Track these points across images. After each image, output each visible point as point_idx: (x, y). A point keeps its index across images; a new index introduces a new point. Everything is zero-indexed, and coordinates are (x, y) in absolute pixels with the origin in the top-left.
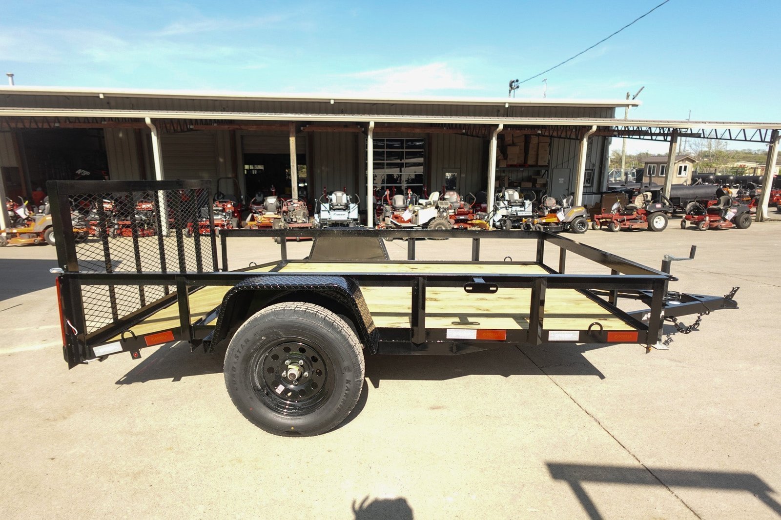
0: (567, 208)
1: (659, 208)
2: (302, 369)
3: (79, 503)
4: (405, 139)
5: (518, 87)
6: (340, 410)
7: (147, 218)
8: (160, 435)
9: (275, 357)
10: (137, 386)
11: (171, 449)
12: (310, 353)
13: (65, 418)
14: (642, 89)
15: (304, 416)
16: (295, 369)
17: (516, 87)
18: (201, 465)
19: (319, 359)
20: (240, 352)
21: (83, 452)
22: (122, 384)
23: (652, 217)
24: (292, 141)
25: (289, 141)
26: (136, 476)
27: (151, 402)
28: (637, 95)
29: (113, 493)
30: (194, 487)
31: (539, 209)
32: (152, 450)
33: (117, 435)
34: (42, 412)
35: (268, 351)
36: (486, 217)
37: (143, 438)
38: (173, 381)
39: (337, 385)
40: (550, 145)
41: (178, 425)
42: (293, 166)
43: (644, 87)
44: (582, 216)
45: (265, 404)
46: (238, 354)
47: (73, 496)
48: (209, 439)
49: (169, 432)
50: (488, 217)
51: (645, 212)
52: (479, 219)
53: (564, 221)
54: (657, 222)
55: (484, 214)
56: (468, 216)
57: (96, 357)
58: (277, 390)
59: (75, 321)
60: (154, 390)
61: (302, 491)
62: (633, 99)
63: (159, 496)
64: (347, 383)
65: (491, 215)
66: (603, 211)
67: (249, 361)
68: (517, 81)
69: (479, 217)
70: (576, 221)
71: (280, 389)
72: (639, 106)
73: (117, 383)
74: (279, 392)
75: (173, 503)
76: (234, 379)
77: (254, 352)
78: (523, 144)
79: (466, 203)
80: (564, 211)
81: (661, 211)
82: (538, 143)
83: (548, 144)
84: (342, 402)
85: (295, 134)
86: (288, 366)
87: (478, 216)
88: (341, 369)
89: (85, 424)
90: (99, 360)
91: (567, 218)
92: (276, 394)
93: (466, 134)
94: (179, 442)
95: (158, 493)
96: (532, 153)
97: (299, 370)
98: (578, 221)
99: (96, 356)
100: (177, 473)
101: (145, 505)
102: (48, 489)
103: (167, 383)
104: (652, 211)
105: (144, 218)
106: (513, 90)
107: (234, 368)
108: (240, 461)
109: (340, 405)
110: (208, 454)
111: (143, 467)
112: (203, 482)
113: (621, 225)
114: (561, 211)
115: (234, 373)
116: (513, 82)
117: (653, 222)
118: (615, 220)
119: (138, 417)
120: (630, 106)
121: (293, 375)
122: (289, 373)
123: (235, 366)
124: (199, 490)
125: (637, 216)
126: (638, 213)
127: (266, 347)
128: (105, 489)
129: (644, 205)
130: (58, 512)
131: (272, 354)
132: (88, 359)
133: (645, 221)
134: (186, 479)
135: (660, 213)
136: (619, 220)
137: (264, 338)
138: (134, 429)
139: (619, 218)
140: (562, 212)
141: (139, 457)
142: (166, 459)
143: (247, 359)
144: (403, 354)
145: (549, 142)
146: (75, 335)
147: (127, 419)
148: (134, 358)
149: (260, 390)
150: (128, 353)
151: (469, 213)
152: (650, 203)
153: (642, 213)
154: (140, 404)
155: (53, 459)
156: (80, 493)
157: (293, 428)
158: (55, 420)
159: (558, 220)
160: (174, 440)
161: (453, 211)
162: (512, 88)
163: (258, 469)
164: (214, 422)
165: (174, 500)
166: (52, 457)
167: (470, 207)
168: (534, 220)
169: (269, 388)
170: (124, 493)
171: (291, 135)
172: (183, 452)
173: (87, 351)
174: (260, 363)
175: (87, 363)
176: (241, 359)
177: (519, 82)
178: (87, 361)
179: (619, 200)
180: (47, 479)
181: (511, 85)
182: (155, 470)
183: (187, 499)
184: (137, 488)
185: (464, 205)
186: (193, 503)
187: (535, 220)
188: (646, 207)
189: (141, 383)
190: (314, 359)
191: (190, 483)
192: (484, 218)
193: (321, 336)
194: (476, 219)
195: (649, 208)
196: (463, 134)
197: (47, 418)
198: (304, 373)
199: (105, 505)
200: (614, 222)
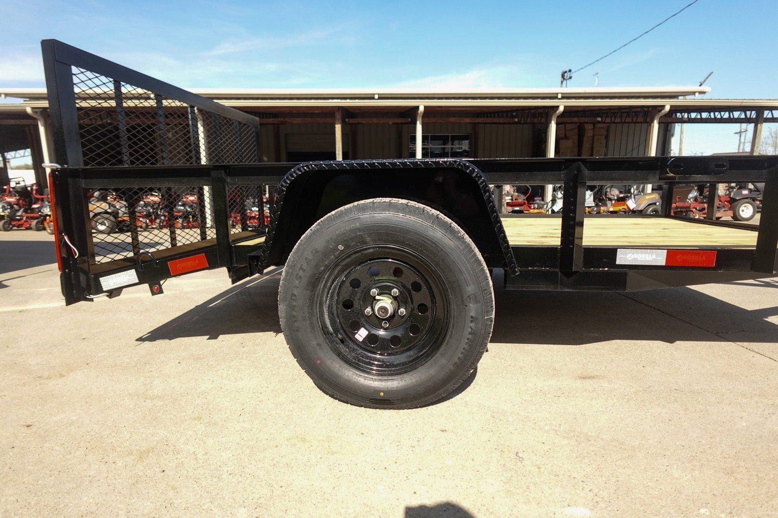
0: (638, 195)
1: (746, 195)
2: (396, 304)
3: (46, 493)
4: (450, 135)
5: (570, 78)
6: (458, 366)
7: (192, 209)
8: (185, 400)
9: (355, 284)
10: (162, 344)
11: (199, 418)
12: (410, 276)
13: (62, 376)
14: (710, 75)
15: (400, 377)
16: (385, 302)
17: (568, 77)
18: (243, 443)
19: (424, 287)
20: (304, 271)
21: (74, 418)
22: (144, 341)
23: (737, 204)
24: (338, 128)
25: (334, 128)
26: (142, 456)
27: (178, 361)
28: (705, 81)
29: (102, 481)
30: (231, 476)
31: (601, 200)
32: (171, 419)
33: (126, 399)
34: (35, 368)
35: (345, 273)
36: (545, 207)
37: (161, 403)
38: (208, 339)
39: (453, 326)
40: (607, 137)
41: (212, 388)
42: (339, 154)
43: (712, 72)
44: (655, 204)
45: (340, 355)
46: (301, 273)
47: (40, 482)
48: (255, 408)
49: (199, 397)
50: (547, 207)
51: (729, 199)
52: (537, 209)
53: (635, 209)
54: (743, 211)
55: (542, 203)
56: (523, 207)
57: (103, 292)
58: (357, 336)
59: (76, 240)
60: (183, 347)
61: (415, 493)
62: (700, 85)
63: (174, 488)
64: (472, 322)
65: (550, 205)
66: (678, 200)
67: (317, 286)
68: (570, 71)
69: (538, 205)
70: (648, 209)
71: (362, 334)
72: (706, 93)
73: (137, 340)
74: (361, 339)
75: (196, 503)
76: (294, 313)
77: (324, 271)
78: (577, 137)
79: (520, 194)
80: (634, 198)
81: (747, 198)
82: (594, 136)
83: (604, 137)
84: (462, 353)
85: (340, 121)
86: (375, 296)
87: (536, 205)
88: (462, 297)
89: (86, 384)
90: (107, 296)
91: (638, 205)
92: (355, 341)
93: (519, 123)
94: (212, 410)
95: (173, 483)
96: (586, 146)
97: (392, 303)
98: (650, 209)
99: (104, 289)
100: (206, 453)
101: (149, 503)
102: (6, 469)
103: (202, 340)
104: (737, 198)
105: (189, 209)
106: (565, 81)
107: (294, 295)
108: (304, 440)
109: (459, 358)
110: (253, 428)
111: (155, 443)
112: (247, 470)
113: (701, 214)
114: (631, 198)
115: (295, 303)
116: (566, 72)
117: (739, 210)
118: (694, 208)
119: (157, 377)
120: (697, 94)
121: (384, 309)
122: (376, 308)
123: (295, 292)
124: (239, 482)
125: (719, 204)
126: (720, 201)
127: (344, 263)
128: (92, 473)
129: (728, 192)
130: (8, 506)
131: (352, 277)
132: (93, 295)
133: (730, 210)
134: (219, 464)
135: (746, 200)
136: (698, 209)
137: (341, 247)
138: (151, 392)
139: (698, 206)
140: (633, 199)
141: (151, 428)
142: (190, 433)
143: (314, 283)
144: (545, 289)
145: (606, 134)
146: (76, 257)
147: (142, 379)
148: (153, 293)
149: (331, 334)
150: (146, 286)
151: (525, 204)
152: (735, 190)
153: (726, 201)
154: (162, 362)
155: (28, 426)
156: (52, 478)
157: (382, 394)
158: (49, 378)
159: (628, 208)
160: (204, 407)
161: (510, 198)
162: (564, 79)
163: (333, 453)
164: (262, 386)
165: (198, 496)
166: (28, 423)
167: (525, 198)
168: (600, 209)
169: (345, 332)
170: (119, 481)
171: (337, 122)
172: (216, 424)
173: (92, 283)
174: (333, 292)
175: (92, 300)
176: (305, 280)
177: (572, 72)
178: (92, 296)
179: (695, 188)
180: (11, 454)
181: (563, 76)
182: (172, 447)
183: (219, 496)
184: (141, 474)
185: (518, 196)
186: (230, 504)
187: (602, 208)
188: (730, 194)
189: (168, 340)
190: (416, 287)
191: (226, 469)
192: (542, 208)
193: (434, 243)
194: (534, 208)
195: (733, 195)
196: (516, 123)
197: (39, 375)
198: (398, 309)
199: (85, 499)
200: (692, 211)
